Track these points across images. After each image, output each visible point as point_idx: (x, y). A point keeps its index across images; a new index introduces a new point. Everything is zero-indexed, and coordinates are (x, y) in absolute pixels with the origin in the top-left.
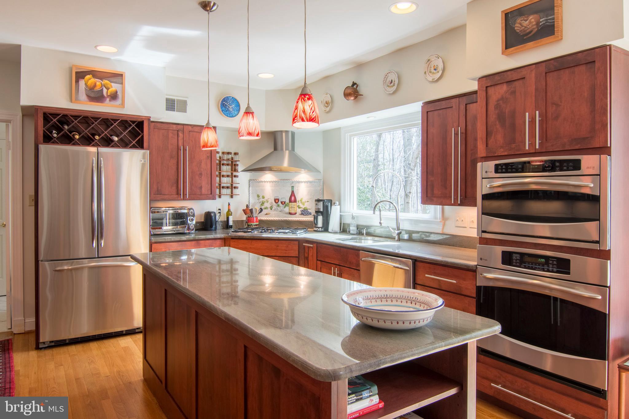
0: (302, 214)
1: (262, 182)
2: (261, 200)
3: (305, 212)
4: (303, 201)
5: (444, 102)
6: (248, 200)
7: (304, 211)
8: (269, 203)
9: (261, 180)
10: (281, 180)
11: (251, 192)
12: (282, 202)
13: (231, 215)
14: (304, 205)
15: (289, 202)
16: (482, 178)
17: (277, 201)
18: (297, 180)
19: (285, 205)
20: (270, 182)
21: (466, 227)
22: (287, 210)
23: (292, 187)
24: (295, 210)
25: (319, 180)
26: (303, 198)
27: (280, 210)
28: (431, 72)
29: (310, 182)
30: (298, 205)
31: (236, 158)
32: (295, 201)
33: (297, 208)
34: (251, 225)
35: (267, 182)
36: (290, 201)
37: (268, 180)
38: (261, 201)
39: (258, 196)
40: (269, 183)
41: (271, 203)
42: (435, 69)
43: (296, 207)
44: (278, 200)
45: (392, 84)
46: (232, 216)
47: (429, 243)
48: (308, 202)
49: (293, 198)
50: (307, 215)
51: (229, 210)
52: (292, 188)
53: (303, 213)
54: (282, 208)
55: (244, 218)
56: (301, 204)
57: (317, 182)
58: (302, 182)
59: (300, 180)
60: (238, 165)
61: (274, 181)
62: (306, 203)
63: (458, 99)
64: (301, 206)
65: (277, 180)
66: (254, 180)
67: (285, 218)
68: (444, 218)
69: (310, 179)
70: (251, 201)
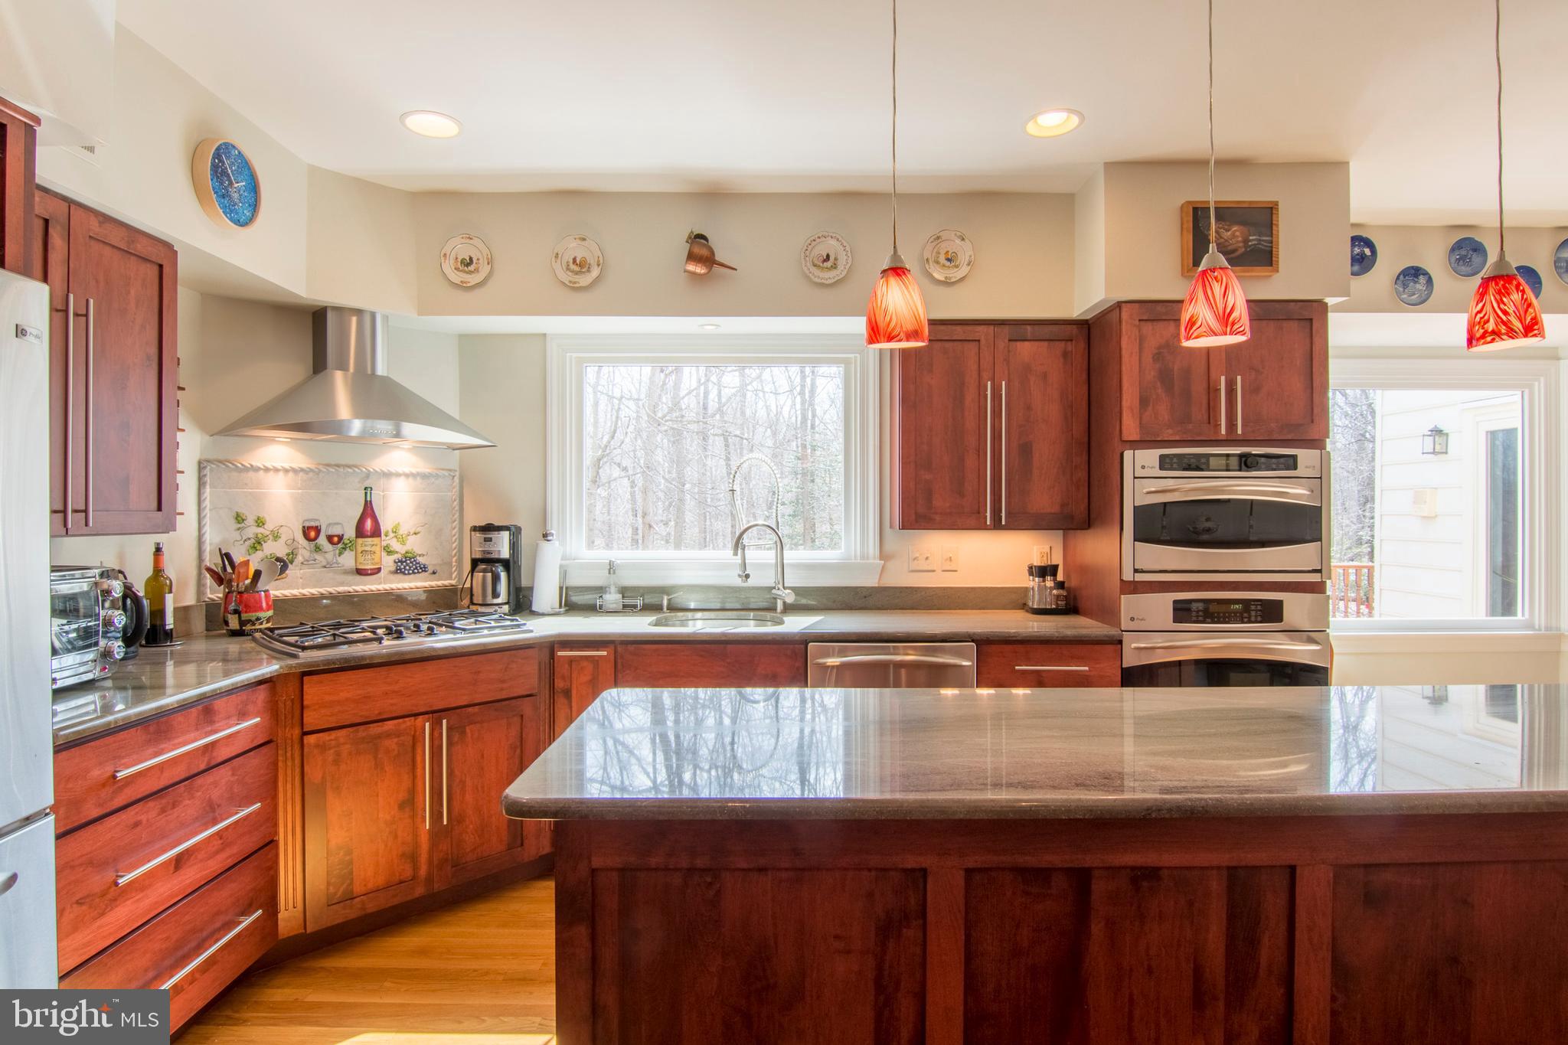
0: (398, 571)
1: (257, 469)
2: (252, 531)
3: (407, 565)
4: (401, 532)
5: (959, 328)
6: (196, 534)
7: (405, 561)
8: (282, 541)
9: (254, 464)
10: (328, 465)
11: (207, 503)
12: (330, 538)
13: (170, 592)
14: (403, 543)
15: (357, 536)
16: (1135, 478)
17: (313, 534)
18: (383, 469)
19: (340, 546)
20: (286, 471)
21: (934, 571)
22: (348, 560)
23: (366, 489)
24: (377, 559)
25: (450, 470)
26: (401, 524)
27: (324, 563)
28: (938, 263)
29: (424, 476)
30: (384, 544)
32: (376, 532)
33: (384, 554)
34: (258, 619)
35: (276, 470)
36: (360, 533)
37: (278, 465)
38: (251, 536)
39: (239, 518)
40: (281, 474)
41: (289, 542)
42: (949, 260)
43: (378, 552)
44: (318, 530)
45: (829, 264)
46: (171, 595)
48: (415, 534)
49: (369, 524)
50: (414, 573)
51: (158, 570)
52: (366, 493)
53: (400, 569)
54: (329, 556)
55: (215, 593)
56: (395, 540)
57: (444, 476)
58: (398, 475)
59: (392, 469)
61: (302, 470)
62: (412, 539)
63: (992, 327)
64: (395, 545)
65: (312, 467)
66: (220, 462)
67: (341, 589)
68: (884, 556)
69: (422, 467)
70: (207, 537)
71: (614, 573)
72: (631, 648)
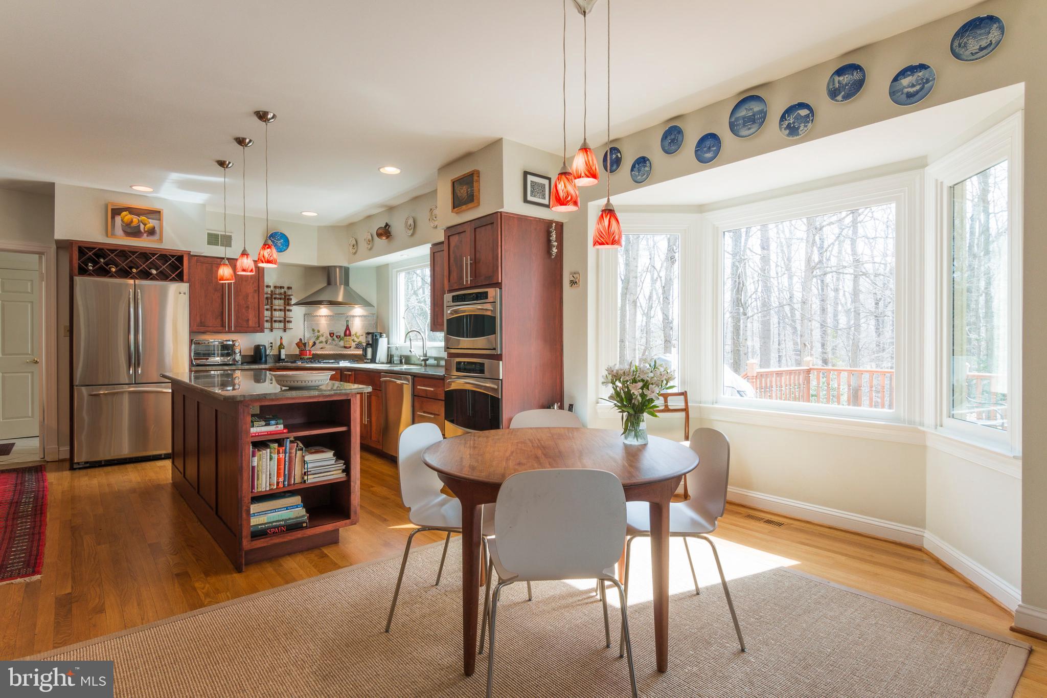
0: (357, 348)
1: (318, 316)
2: (317, 334)
3: (359, 346)
4: (357, 335)
6: (301, 334)
7: (357, 345)
8: (323, 337)
9: (316, 314)
10: (336, 314)
11: (306, 326)
12: (337, 336)
13: (284, 349)
14: (358, 338)
15: (345, 336)
17: (332, 335)
18: (352, 315)
19: (340, 339)
20: (325, 316)
22: (342, 343)
24: (350, 344)
25: (373, 314)
26: (356, 332)
27: (335, 344)
28: (433, 219)
29: (365, 316)
30: (352, 338)
31: (289, 292)
32: (350, 335)
33: (352, 342)
34: (302, 357)
35: (322, 316)
36: (345, 335)
39: (313, 330)
41: (326, 337)
42: (436, 217)
43: (350, 341)
44: (333, 334)
45: (410, 228)
48: (360, 335)
49: (348, 332)
51: (281, 344)
52: (347, 322)
55: (297, 352)
56: (356, 337)
57: (371, 316)
58: (356, 316)
59: (354, 314)
60: (291, 299)
61: (329, 316)
64: (356, 339)
65: (332, 314)
66: (309, 313)
67: (340, 352)
69: (365, 313)
70: (306, 335)
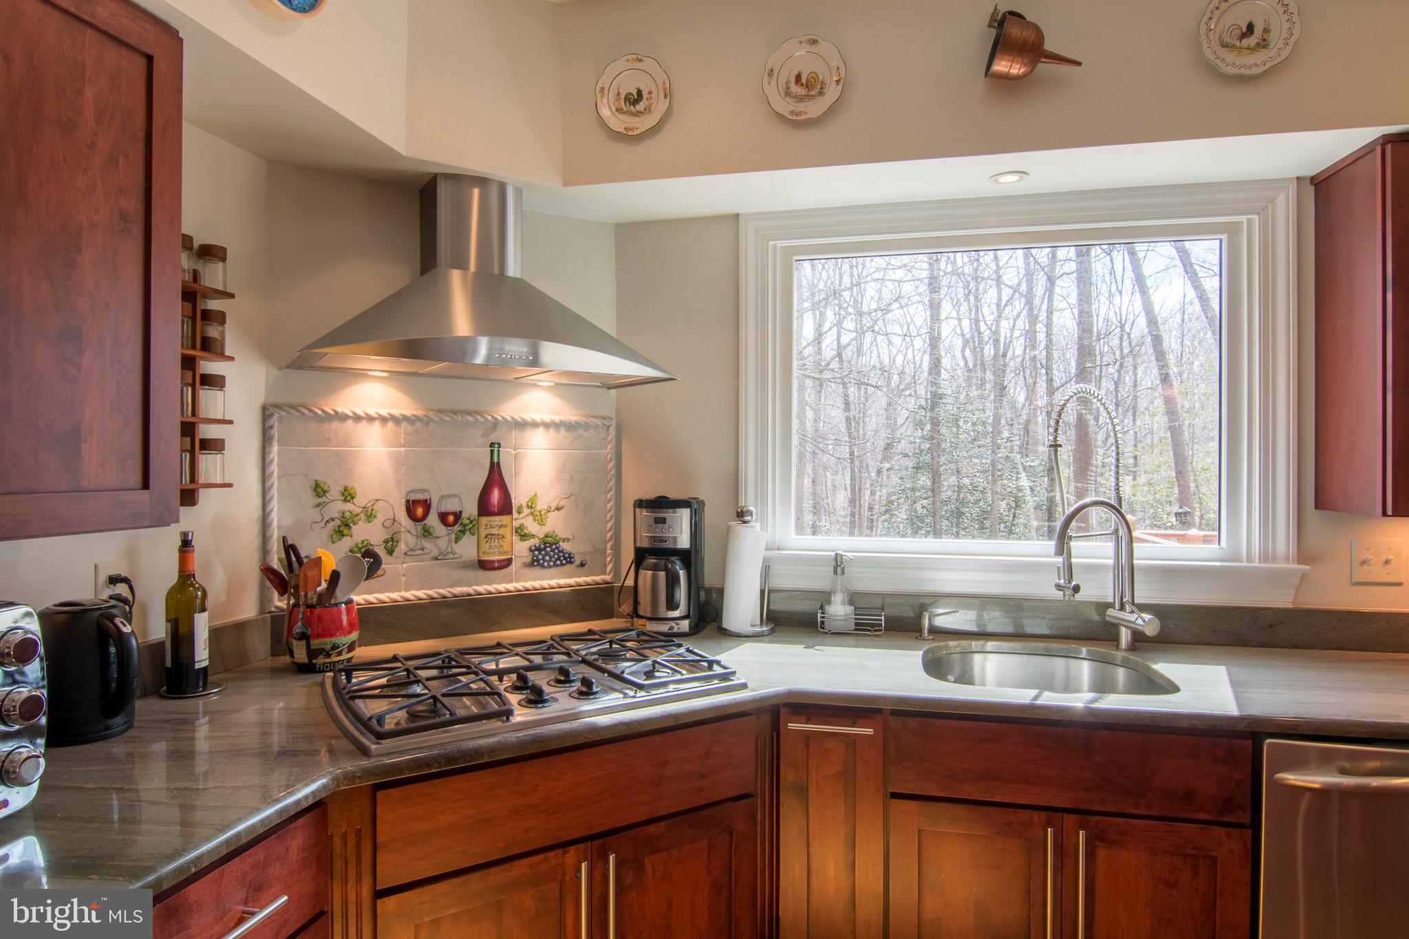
0: (534, 563)
1: (343, 418)
2: (337, 508)
3: (547, 554)
4: (538, 508)
6: (257, 513)
7: (544, 549)
8: (378, 522)
9: (339, 410)
10: (441, 411)
11: (274, 468)
12: (443, 517)
13: (203, 610)
14: (542, 523)
15: (480, 514)
17: (420, 511)
18: (516, 417)
19: (457, 528)
20: (384, 420)
21: (1401, 585)
22: (467, 548)
23: (492, 445)
24: (507, 548)
25: (604, 418)
26: (538, 495)
27: (435, 553)
29: (570, 426)
30: (516, 524)
31: (214, 276)
32: (506, 508)
33: (516, 538)
34: (335, 647)
35: (370, 419)
36: (484, 508)
37: (372, 412)
38: (336, 515)
39: (319, 490)
40: (377, 424)
41: (388, 523)
43: (508, 535)
44: (426, 505)
46: (206, 614)
47: (1245, 646)
48: (558, 509)
49: (496, 495)
50: (555, 565)
51: (186, 576)
52: (492, 452)
53: (538, 560)
54: (443, 543)
56: (530, 518)
57: (597, 426)
58: (535, 425)
59: (527, 417)
60: (220, 318)
61: (406, 418)
62: (553, 515)
64: (532, 526)
65: (419, 413)
66: (293, 407)
67: (458, 590)
68: (1303, 556)
69: (567, 413)
70: (274, 518)
71: (843, 573)
72: (914, 723)
